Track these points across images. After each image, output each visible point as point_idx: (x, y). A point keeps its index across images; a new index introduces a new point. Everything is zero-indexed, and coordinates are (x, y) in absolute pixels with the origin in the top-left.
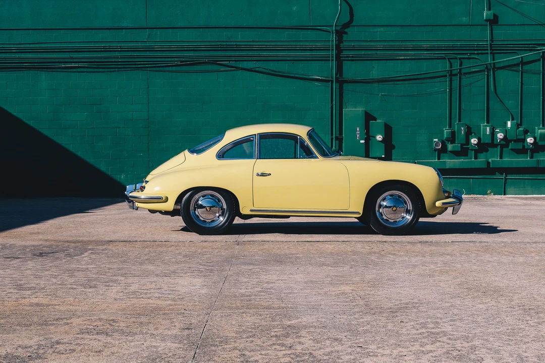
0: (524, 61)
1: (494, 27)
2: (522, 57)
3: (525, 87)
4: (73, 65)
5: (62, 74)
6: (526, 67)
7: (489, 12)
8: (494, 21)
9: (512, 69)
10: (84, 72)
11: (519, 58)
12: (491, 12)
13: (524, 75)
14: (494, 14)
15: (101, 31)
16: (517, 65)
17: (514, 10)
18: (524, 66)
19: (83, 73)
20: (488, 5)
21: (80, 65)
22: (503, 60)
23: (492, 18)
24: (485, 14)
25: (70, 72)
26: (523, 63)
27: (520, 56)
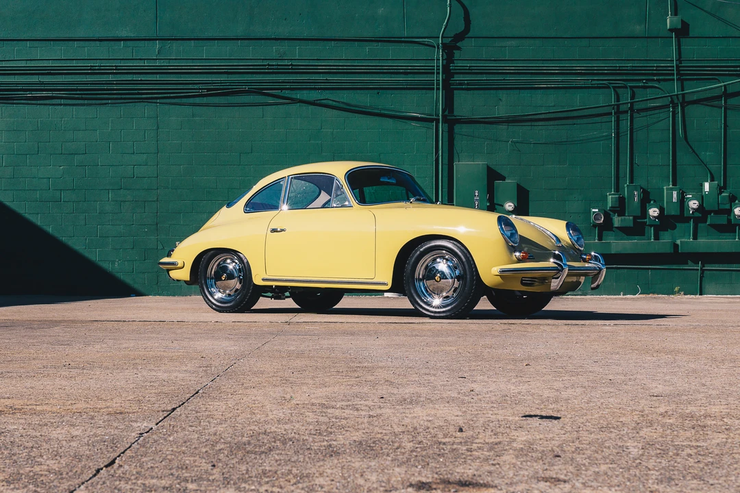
0: (728, 92)
1: (682, 40)
2: (725, 86)
3: (729, 131)
4: (44, 94)
5: (27, 107)
6: (732, 101)
7: (675, 18)
8: (682, 31)
9: (709, 104)
10: (61, 105)
11: (721, 86)
12: (677, 19)
13: (729, 112)
14: (682, 21)
15: (87, 42)
16: (718, 98)
17: (714, 16)
18: (728, 100)
19: (59, 107)
20: (673, 7)
21: (55, 94)
22: (697, 89)
23: (679, 26)
24: (668, 20)
25: (39, 104)
26: (727, 95)
27: (723, 84)
